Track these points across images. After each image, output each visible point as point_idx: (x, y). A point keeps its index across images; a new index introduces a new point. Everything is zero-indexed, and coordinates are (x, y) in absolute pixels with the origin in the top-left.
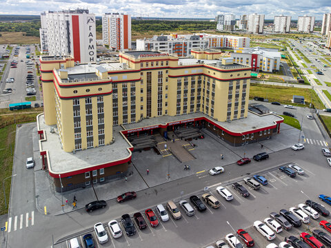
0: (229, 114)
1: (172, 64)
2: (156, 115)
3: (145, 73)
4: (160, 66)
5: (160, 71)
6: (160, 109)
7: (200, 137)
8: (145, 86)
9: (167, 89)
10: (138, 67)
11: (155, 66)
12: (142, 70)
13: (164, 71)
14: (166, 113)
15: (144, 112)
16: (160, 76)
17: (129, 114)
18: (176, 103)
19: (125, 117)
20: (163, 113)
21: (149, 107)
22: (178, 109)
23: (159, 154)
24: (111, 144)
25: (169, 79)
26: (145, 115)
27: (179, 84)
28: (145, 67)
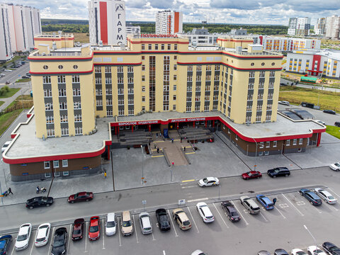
0: (249, 114)
1: (181, 48)
2: (162, 110)
3: (147, 57)
4: (166, 49)
5: (167, 55)
6: (166, 103)
7: (208, 140)
8: (147, 73)
9: (175, 79)
10: (138, 48)
11: (160, 49)
12: (143, 53)
13: (172, 56)
14: (174, 108)
15: (147, 104)
16: (167, 62)
17: (126, 104)
18: (185, 97)
19: (121, 108)
20: (171, 107)
21: (152, 100)
22: (189, 105)
23: (148, 153)
24: (90, 134)
25: (178, 67)
26: (147, 109)
27: (190, 74)
28: (147, 49)
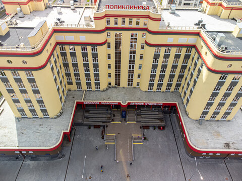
2: (126, 86)
5: (134, 32)
6: (130, 81)
7: (159, 127)
9: (141, 58)
11: (127, 25)
13: (140, 33)
14: (138, 85)
16: (134, 39)
17: (93, 81)
18: (149, 78)
19: (89, 84)
20: (135, 84)
21: (118, 75)
22: (151, 85)
25: (146, 46)
28: (112, 25)
